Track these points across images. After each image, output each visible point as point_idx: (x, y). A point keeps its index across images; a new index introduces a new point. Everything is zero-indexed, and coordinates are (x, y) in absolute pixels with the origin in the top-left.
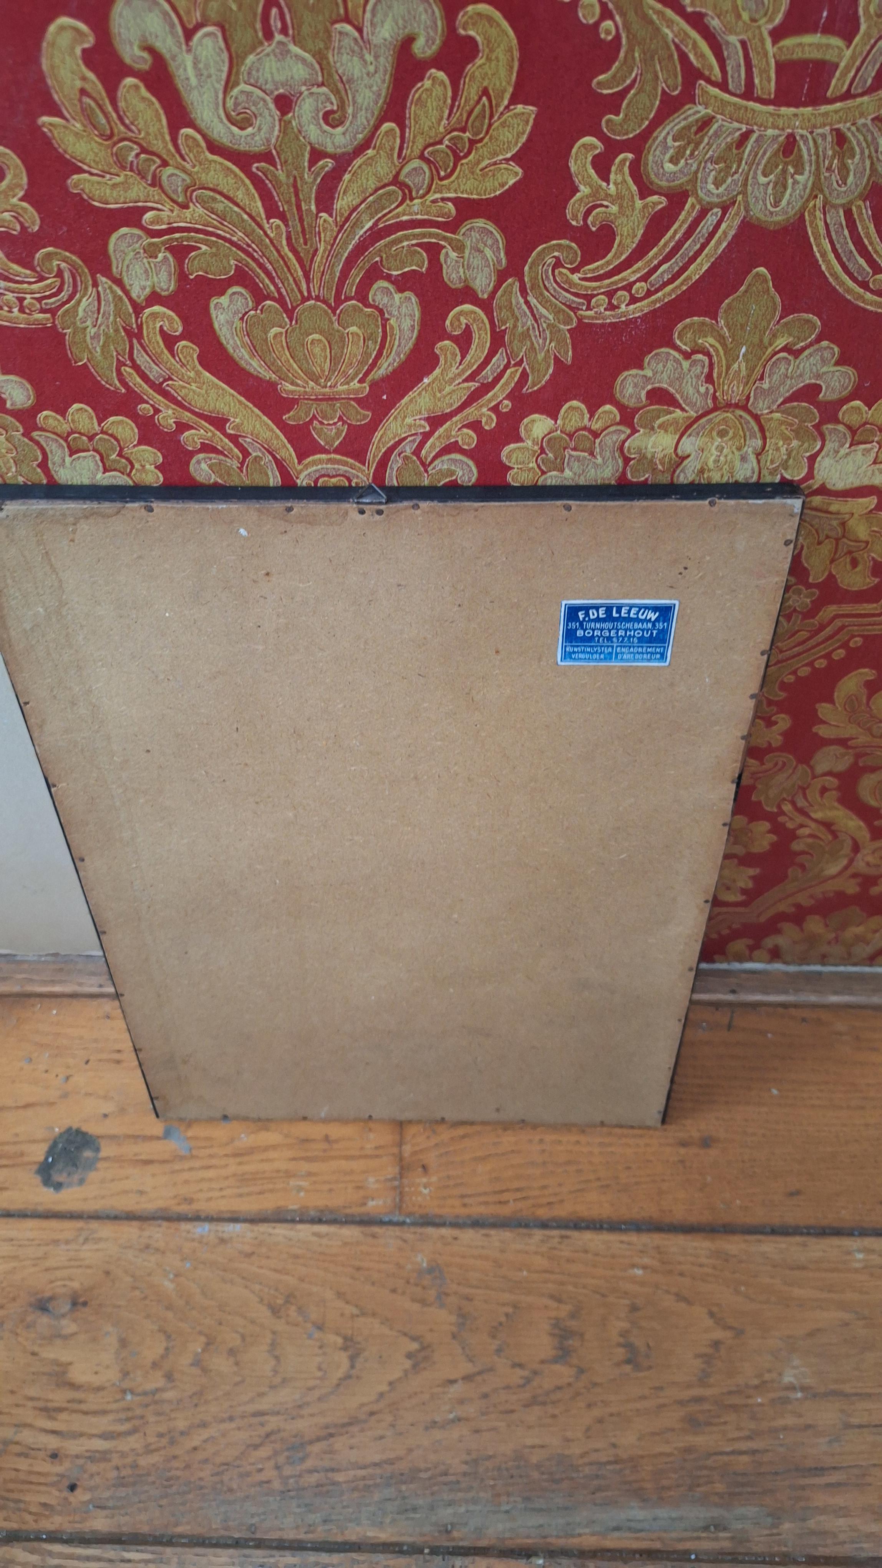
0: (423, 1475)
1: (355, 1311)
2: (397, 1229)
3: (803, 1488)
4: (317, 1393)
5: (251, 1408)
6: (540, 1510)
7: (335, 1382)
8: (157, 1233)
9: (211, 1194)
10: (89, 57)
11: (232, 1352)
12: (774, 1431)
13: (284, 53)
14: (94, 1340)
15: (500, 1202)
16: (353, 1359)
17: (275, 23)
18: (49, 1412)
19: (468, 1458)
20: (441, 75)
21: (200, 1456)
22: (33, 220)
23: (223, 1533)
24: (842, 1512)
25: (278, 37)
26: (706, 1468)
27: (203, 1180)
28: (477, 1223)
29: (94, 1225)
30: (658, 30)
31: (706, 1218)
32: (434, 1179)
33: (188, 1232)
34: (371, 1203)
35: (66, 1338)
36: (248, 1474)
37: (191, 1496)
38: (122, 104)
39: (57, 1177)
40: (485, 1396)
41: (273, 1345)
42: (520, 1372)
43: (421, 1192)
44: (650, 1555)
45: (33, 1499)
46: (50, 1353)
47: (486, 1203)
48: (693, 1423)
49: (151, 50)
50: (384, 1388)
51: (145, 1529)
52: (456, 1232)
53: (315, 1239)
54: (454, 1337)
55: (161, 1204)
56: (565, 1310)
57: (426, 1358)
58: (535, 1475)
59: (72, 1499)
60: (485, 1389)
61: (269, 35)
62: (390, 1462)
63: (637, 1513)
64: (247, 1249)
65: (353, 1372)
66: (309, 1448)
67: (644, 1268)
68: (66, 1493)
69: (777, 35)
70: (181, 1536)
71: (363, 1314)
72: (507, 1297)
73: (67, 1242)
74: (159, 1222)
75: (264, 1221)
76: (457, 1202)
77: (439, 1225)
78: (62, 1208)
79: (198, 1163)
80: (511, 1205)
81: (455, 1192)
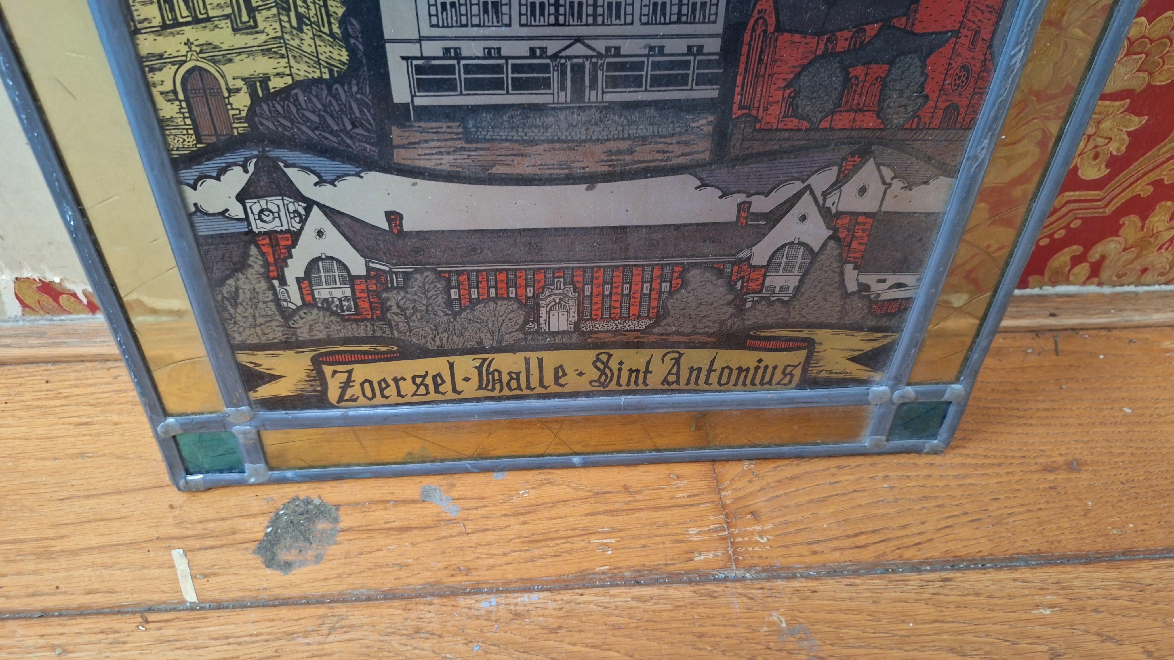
2: (738, 585)
8: (429, 614)
9: (492, 561)
15: (857, 547)
27: (479, 545)
28: (835, 572)
29: (341, 610)
32: (769, 526)
33: (470, 608)
34: (697, 559)
39: (284, 556)
43: (757, 543)
47: (842, 549)
52: (812, 584)
53: (635, 604)
55: (427, 577)
64: (552, 622)
67: (1052, 606)
73: (306, 634)
74: (429, 599)
75: (566, 588)
76: (805, 550)
77: (788, 578)
78: (295, 592)
79: (470, 527)
80: (872, 548)
81: (799, 539)
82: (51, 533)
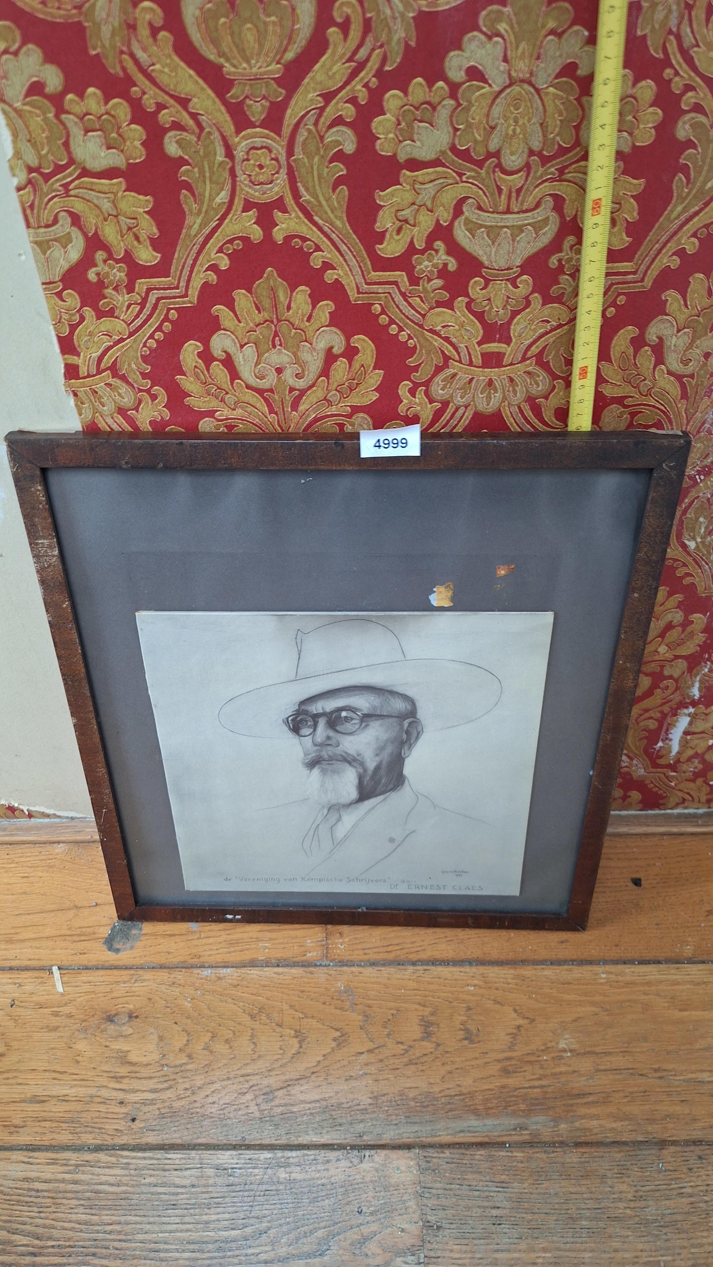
0: (344, 1106)
1: (301, 1015)
2: (325, 968)
3: (572, 1105)
4: (280, 1063)
5: (239, 1072)
6: (416, 1123)
7: (291, 1056)
8: (180, 976)
9: (211, 952)
10: (200, 355)
11: (227, 1041)
12: (554, 1075)
13: (280, 352)
14: (143, 1037)
15: (387, 952)
16: (300, 1042)
17: (277, 342)
18: (117, 1078)
19: (372, 1095)
20: (344, 360)
21: (210, 1100)
22: (167, 415)
23: (225, 1142)
24: (597, 1117)
25: (278, 347)
26: (514, 1096)
27: (206, 944)
28: (373, 964)
29: (141, 972)
30: (431, 343)
31: (511, 956)
32: (347, 940)
33: (198, 974)
34: (309, 955)
35: (125, 1036)
36: (240, 1109)
37: (205, 1123)
38: (211, 371)
39: (116, 946)
40: (381, 1061)
41: (252, 1036)
42: (402, 1047)
43: (339, 947)
44: (481, 1145)
45: (110, 1127)
46: (116, 1046)
47: (380, 952)
48: (506, 1072)
49: (226, 352)
50: (320, 1058)
51: (179, 1141)
52: (361, 969)
53: (275, 975)
54: (361, 1028)
55: (180, 959)
56: (428, 1010)
57: (345, 1041)
58: (412, 1104)
59: (133, 1127)
60: (381, 1057)
61: (274, 346)
62: (324, 1099)
63: (473, 1122)
64: (235, 982)
65: (302, 1050)
66: (277, 1093)
67: (475, 986)
68: (130, 1123)
69: (480, 343)
70: (200, 1145)
71: (306, 1017)
72: (393, 1004)
73: (124, 982)
74: (180, 969)
75: (244, 967)
76: (361, 952)
77: (350, 966)
78: (120, 963)
79: (203, 935)
80: (394, 953)
81: (360, 947)
82: (12, 931)
